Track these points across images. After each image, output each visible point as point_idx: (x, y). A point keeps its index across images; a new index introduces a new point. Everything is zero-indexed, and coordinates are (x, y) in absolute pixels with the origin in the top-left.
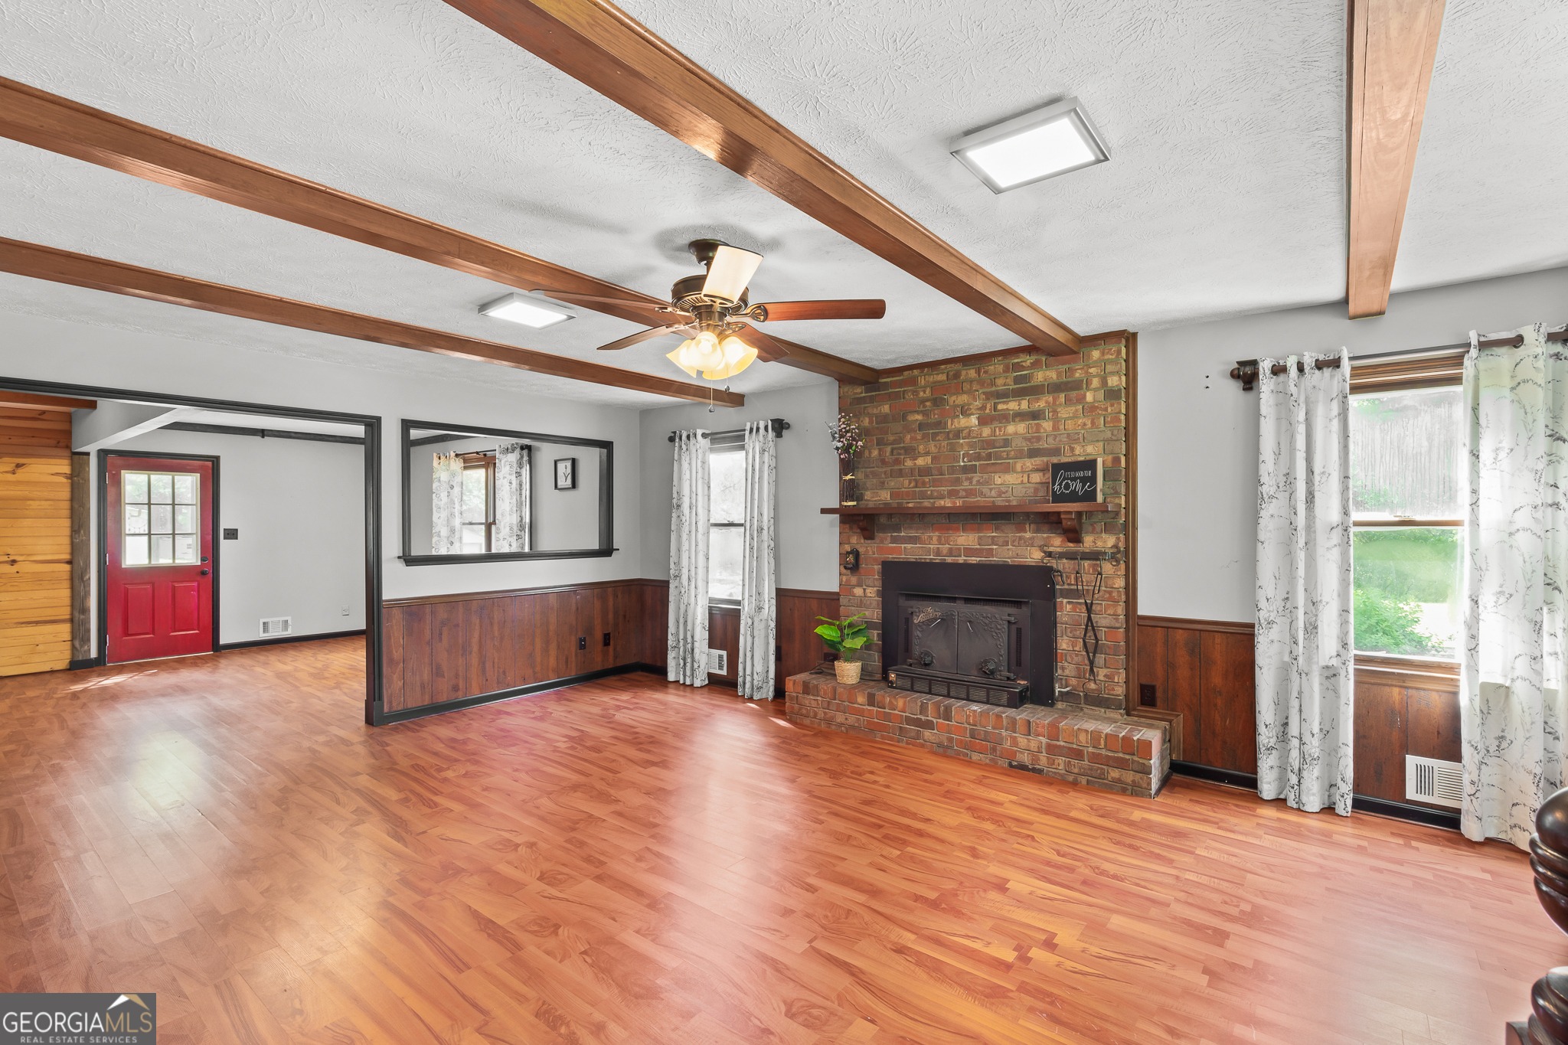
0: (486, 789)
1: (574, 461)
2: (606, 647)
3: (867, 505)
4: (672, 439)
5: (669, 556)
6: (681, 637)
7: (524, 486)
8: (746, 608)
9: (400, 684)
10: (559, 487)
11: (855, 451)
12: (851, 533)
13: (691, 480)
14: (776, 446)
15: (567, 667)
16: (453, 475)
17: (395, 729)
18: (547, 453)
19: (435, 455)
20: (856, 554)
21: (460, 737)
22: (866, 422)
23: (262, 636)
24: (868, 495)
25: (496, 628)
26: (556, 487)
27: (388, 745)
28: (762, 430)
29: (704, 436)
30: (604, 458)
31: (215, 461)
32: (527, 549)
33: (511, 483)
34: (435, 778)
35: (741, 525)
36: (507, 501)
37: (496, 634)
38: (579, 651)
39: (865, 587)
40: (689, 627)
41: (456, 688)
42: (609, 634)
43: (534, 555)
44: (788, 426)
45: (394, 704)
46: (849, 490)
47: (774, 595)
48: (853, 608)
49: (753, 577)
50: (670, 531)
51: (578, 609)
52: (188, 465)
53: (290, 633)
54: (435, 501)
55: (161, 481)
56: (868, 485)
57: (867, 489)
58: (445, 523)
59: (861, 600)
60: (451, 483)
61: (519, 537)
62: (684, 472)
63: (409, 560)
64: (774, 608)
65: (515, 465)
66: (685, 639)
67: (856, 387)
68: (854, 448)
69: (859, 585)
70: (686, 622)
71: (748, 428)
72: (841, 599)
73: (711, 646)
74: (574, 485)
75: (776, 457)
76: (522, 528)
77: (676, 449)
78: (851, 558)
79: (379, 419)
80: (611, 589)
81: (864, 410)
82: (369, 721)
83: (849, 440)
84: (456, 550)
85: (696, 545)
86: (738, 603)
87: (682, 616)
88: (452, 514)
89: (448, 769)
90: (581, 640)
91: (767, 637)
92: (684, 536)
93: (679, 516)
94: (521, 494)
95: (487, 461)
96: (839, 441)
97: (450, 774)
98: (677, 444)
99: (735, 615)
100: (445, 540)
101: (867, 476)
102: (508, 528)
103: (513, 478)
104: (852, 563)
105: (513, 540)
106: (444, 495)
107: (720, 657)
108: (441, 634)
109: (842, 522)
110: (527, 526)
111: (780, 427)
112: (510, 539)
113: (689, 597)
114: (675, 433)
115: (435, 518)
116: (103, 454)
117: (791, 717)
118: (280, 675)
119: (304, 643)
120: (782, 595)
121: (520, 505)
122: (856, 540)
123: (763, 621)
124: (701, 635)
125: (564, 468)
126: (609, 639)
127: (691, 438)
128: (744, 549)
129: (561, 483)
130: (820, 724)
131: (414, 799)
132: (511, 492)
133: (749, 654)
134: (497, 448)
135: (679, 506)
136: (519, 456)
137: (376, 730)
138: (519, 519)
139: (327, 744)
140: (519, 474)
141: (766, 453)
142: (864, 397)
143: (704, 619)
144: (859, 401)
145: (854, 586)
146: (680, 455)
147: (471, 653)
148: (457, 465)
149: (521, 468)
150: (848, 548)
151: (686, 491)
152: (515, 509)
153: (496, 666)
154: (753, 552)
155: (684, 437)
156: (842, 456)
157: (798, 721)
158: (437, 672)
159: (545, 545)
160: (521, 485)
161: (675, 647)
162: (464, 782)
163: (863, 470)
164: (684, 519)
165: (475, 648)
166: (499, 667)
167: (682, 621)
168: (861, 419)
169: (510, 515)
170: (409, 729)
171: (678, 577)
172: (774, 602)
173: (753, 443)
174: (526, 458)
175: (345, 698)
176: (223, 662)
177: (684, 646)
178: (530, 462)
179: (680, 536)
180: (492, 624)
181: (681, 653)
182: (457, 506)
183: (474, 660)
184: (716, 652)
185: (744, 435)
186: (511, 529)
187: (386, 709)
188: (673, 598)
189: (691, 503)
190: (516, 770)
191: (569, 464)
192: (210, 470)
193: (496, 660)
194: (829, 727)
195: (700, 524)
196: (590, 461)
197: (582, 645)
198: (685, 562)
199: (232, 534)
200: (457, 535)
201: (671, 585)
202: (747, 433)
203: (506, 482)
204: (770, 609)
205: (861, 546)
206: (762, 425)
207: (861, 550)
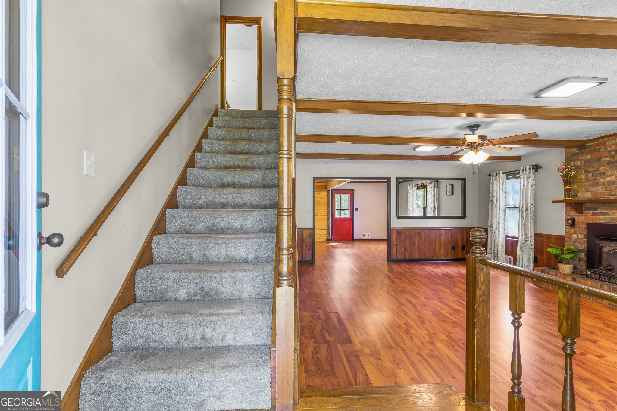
0: (415, 279)
1: (452, 185)
2: (463, 250)
3: (579, 199)
4: (490, 175)
5: (488, 219)
6: (493, 249)
7: (436, 194)
8: (520, 240)
9: (396, 251)
10: (447, 194)
11: (570, 176)
12: (571, 211)
13: (497, 190)
14: (535, 176)
15: (448, 255)
16: (414, 191)
17: (394, 263)
18: (443, 183)
19: (408, 185)
20: (573, 220)
21: (411, 268)
22: (579, 163)
23: (363, 238)
24: (579, 195)
25: (423, 239)
26: (446, 194)
27: (392, 266)
28: (528, 170)
29: (503, 173)
30: (463, 184)
31: (353, 190)
32: (437, 215)
33: (431, 193)
34: (403, 275)
35: (518, 207)
36: (430, 199)
37: (423, 241)
38: (452, 250)
39: (578, 234)
40: (496, 246)
41: (411, 255)
42: (464, 246)
43: (439, 217)
44: (541, 167)
45: (394, 257)
46: (568, 193)
47: (533, 235)
48: (572, 243)
49: (523, 227)
50: (488, 209)
51: (452, 236)
52: (348, 192)
53: (369, 238)
54: (408, 200)
55: (343, 195)
56: (580, 190)
57: (579, 192)
58: (411, 207)
59: (576, 240)
60: (413, 194)
61: (434, 211)
62: (494, 187)
63: (398, 217)
64: (533, 241)
65: (433, 187)
66: (494, 250)
67: (573, 148)
68: (570, 175)
69: (575, 233)
70: (495, 244)
71: (522, 168)
72: (565, 239)
73: (506, 253)
74: (452, 194)
75: (535, 180)
76: (435, 208)
77: (491, 179)
78: (570, 222)
79: (391, 178)
80: (465, 230)
81: (578, 158)
82: (388, 260)
83: (567, 172)
84: (415, 215)
85: (499, 215)
86: (517, 238)
87: (493, 241)
88: (413, 204)
89: (406, 273)
90: (453, 247)
91: (529, 252)
92: (494, 212)
93: (492, 204)
94: (434, 197)
95: (424, 187)
96: (561, 172)
97: (406, 275)
98: (492, 177)
99: (516, 243)
100: (411, 212)
101: (579, 186)
102: (430, 209)
103: (432, 192)
104: (571, 223)
105: (432, 212)
106: (411, 198)
107: (510, 259)
108: (407, 239)
109: (566, 206)
110: (437, 208)
111: (536, 168)
112: (431, 212)
113: (496, 235)
114: (491, 173)
115: (408, 205)
116: (332, 190)
117: (536, 283)
118: (367, 248)
119: (373, 241)
120: (536, 235)
121: (434, 201)
122: (573, 214)
123: (528, 246)
124: (501, 249)
125: (449, 188)
126: (464, 248)
127: (497, 175)
128: (519, 217)
129: (448, 193)
130: (549, 288)
131: (397, 277)
132: (431, 197)
133: (521, 258)
134: (427, 182)
135: (492, 200)
136: (434, 184)
137: (390, 263)
138: (434, 205)
139: (378, 263)
140: (434, 191)
141: (530, 179)
142: (578, 152)
143: (503, 244)
144: (575, 154)
145: (572, 234)
146: (493, 181)
147: (415, 246)
148: (415, 188)
149: (434, 189)
150: (569, 217)
151: (495, 194)
152: (432, 202)
153: (423, 251)
154: (524, 218)
155: (494, 175)
156: (563, 179)
157: (539, 285)
158: (406, 250)
159: (443, 214)
160: (434, 194)
161: (491, 253)
162: (410, 277)
163: (577, 184)
164: (494, 205)
165: (417, 244)
166: (424, 251)
167: (493, 243)
168: (576, 162)
169: (431, 204)
170: (398, 264)
171: (491, 227)
172: (533, 238)
173: (524, 176)
174: (436, 185)
175: (382, 255)
176: (355, 243)
177: (494, 253)
178: (438, 186)
179: (492, 212)
180: (422, 238)
181: (493, 255)
182: (415, 201)
183: (417, 248)
184: (508, 257)
185: (520, 172)
186: (431, 209)
187: (392, 258)
188: (490, 235)
189: (497, 199)
190: (425, 277)
191: (451, 186)
192: (352, 192)
193: (423, 249)
194: (554, 289)
195: (501, 207)
196: (458, 185)
197: (453, 248)
198: (494, 221)
199: (357, 210)
200: (415, 210)
201: (489, 230)
202: (521, 171)
203: (430, 193)
204: (531, 242)
205: (576, 217)
206: (528, 167)
207: (576, 218)
